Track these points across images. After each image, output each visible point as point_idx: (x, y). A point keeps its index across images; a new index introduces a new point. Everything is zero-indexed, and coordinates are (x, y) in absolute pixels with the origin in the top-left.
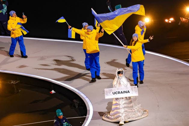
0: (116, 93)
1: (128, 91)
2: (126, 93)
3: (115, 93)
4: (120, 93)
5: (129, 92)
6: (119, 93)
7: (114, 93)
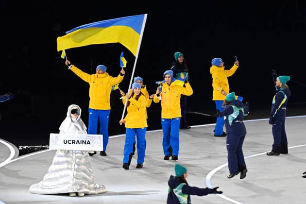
0: (70, 142)
1: (89, 141)
2: (85, 143)
3: (68, 142)
4: (76, 143)
5: (90, 143)
6: (73, 142)
7: (65, 142)
